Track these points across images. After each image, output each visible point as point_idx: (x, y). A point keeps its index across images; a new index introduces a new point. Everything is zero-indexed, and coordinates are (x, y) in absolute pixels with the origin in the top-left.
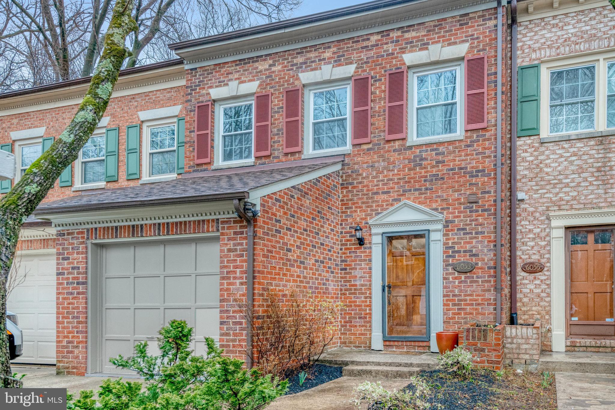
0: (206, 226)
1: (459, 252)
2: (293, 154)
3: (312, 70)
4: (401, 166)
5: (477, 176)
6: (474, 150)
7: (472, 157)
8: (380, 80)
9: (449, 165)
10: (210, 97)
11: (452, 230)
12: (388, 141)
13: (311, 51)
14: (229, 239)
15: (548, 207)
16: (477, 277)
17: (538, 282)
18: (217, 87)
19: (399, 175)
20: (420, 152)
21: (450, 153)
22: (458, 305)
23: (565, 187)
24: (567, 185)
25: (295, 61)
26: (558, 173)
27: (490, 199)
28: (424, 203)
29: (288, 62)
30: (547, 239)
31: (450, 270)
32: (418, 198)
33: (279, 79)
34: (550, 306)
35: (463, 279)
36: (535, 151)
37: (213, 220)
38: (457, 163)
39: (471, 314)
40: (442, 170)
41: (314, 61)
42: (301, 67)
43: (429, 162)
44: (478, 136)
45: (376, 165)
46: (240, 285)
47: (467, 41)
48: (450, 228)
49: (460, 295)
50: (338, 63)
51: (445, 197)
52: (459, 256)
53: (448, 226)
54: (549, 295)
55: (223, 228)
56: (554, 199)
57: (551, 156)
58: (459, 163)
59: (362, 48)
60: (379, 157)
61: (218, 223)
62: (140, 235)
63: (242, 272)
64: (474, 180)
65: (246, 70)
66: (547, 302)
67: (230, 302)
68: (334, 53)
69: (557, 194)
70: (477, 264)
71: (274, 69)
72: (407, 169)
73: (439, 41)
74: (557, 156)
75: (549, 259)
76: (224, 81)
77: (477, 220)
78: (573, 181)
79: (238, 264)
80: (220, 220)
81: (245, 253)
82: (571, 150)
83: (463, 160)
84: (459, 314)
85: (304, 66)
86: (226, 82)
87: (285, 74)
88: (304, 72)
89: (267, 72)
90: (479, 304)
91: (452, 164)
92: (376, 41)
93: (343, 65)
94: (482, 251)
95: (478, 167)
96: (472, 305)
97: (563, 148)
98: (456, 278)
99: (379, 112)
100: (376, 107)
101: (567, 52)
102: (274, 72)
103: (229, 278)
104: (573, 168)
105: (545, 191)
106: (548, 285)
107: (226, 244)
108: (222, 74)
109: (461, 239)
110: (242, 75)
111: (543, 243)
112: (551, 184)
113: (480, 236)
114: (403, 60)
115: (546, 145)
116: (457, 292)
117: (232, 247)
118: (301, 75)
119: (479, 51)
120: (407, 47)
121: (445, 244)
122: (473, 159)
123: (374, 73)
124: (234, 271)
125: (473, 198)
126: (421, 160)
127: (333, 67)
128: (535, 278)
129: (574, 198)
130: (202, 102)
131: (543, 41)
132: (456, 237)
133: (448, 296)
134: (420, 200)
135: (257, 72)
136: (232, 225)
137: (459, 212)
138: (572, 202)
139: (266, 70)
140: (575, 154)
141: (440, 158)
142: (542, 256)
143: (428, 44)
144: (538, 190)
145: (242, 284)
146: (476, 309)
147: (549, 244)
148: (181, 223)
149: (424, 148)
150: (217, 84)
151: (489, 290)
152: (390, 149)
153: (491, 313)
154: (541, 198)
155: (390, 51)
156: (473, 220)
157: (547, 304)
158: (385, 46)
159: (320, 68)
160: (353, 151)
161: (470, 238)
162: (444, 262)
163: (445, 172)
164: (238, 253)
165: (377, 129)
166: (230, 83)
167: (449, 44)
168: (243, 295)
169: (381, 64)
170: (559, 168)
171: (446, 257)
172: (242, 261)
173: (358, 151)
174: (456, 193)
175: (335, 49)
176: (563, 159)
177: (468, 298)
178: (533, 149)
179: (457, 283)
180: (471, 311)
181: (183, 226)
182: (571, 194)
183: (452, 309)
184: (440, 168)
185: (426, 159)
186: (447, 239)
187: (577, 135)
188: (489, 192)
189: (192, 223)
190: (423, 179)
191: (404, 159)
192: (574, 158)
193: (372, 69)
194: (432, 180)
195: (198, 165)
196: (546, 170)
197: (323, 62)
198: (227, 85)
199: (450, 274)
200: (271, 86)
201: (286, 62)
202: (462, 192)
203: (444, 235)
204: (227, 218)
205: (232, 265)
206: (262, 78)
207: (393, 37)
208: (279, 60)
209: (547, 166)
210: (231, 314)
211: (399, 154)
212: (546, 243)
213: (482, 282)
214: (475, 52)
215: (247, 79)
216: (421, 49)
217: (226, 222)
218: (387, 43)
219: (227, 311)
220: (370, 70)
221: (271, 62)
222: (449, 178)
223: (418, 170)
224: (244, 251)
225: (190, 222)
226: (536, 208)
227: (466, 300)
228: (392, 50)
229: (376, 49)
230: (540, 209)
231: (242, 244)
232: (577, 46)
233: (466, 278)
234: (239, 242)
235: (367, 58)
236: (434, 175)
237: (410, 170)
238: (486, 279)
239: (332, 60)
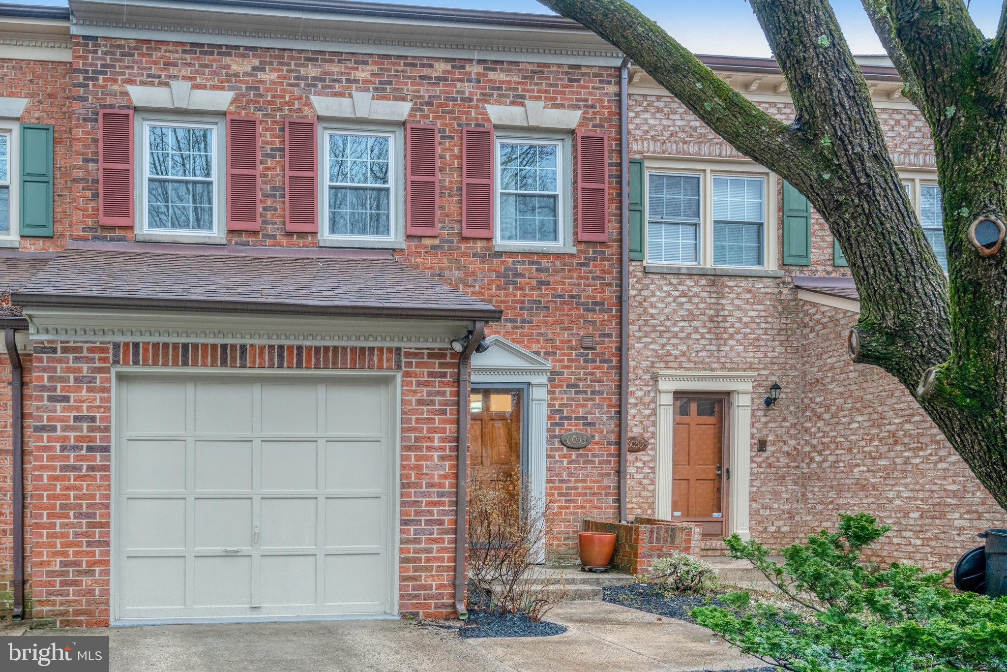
0: (375, 359)
1: (569, 418)
2: (302, 234)
3: (335, 95)
4: (486, 281)
5: (594, 310)
6: (591, 272)
7: (587, 282)
8: (452, 138)
9: (556, 290)
10: (130, 101)
11: (560, 386)
12: (466, 239)
13: (332, 61)
14: (419, 384)
15: (653, 363)
16: (594, 456)
17: (639, 464)
18: (143, 83)
19: (483, 294)
20: (514, 263)
21: (557, 271)
22: (567, 494)
23: (674, 337)
24: (675, 335)
25: (303, 71)
26: (664, 318)
27: (612, 345)
28: (521, 342)
29: (290, 71)
30: (652, 406)
31: (557, 445)
32: (511, 334)
33: (273, 97)
34: (653, 496)
35: (574, 457)
36: (637, 282)
37: (390, 350)
38: (567, 287)
39: (585, 508)
40: (546, 296)
41: (339, 81)
42: (315, 86)
43: (527, 280)
44: (594, 252)
45: (447, 273)
46: (439, 460)
47: (578, 107)
48: (556, 382)
49: (570, 481)
50: (380, 93)
51: (550, 336)
52: (569, 425)
53: (554, 380)
54: (653, 482)
55: (409, 365)
56: (660, 352)
57: (658, 293)
58: (570, 288)
59: (421, 77)
60: (450, 261)
61: (400, 355)
62: (238, 365)
63: (442, 439)
64: (590, 316)
65: (206, 66)
66: (650, 492)
67: (421, 488)
68: (373, 75)
69: (664, 346)
70: (593, 437)
71: (261, 76)
72: (494, 286)
73: (540, 97)
74: (664, 294)
75: (654, 433)
76: (159, 77)
77: (593, 374)
78: (682, 331)
79: (437, 425)
80: (403, 350)
81: (448, 408)
82: (681, 288)
83: (574, 285)
84: (568, 508)
85: (320, 85)
86: (163, 79)
87: (283, 90)
88: (319, 95)
89: (250, 79)
90: (594, 494)
91: (559, 287)
92: (444, 72)
93: (389, 99)
94: (600, 419)
95: (595, 297)
96: (585, 494)
97: (671, 284)
98: (564, 456)
99: (451, 189)
100: (445, 181)
101: (674, 152)
102: (261, 82)
103: (419, 448)
104: (682, 312)
105: (649, 340)
106: (651, 468)
107: (415, 392)
108: (155, 63)
109: (572, 399)
110: (197, 72)
111: (647, 412)
112: (657, 331)
113: (597, 397)
114: (486, 113)
115: (651, 276)
116: (565, 477)
117: (425, 398)
118: (314, 99)
119: (595, 126)
120: (492, 95)
121: (549, 405)
122: (588, 285)
123: (442, 124)
124: (429, 438)
125: (588, 342)
126: (516, 275)
127: (373, 98)
128: (636, 459)
129: (683, 354)
130: (112, 106)
131: (645, 128)
132: (565, 396)
133: (553, 481)
134: (514, 336)
135: (228, 75)
136: (425, 360)
137: (569, 361)
138: (681, 359)
139: (246, 74)
140: (684, 294)
141: (543, 277)
142: (645, 429)
143: (524, 97)
144: (640, 338)
145: (442, 458)
146: (591, 501)
147: (654, 413)
148: (326, 349)
149: (520, 258)
150: (145, 79)
151: (609, 475)
152: (468, 251)
153: (610, 506)
154: (645, 348)
155: (467, 95)
156: (588, 374)
157: (650, 495)
158: (459, 84)
159: (350, 96)
160: (409, 246)
161: (585, 400)
162: (548, 432)
163: (550, 299)
164: (437, 407)
165: (447, 216)
166: (173, 83)
167: (554, 106)
168: (445, 477)
169: (452, 112)
170: (666, 311)
171: (552, 424)
172: (442, 421)
173: (416, 247)
174: (566, 332)
175: (375, 68)
176: (670, 299)
177: (580, 485)
178: (635, 280)
179: (565, 464)
180: (584, 504)
181: (330, 354)
182: (680, 348)
183: (558, 501)
184: (543, 292)
185: (523, 276)
186: (553, 399)
187: (688, 269)
188: (609, 336)
189: (349, 350)
190: (518, 305)
191: (490, 270)
192: (683, 300)
193: (439, 118)
194: (531, 309)
195: (105, 228)
196: (651, 311)
197: (354, 86)
198: (167, 85)
199: (557, 450)
200: (258, 106)
201: (285, 68)
202: (574, 331)
203: (550, 392)
204: (416, 349)
205: (425, 426)
206: (239, 88)
207: (470, 73)
208: (271, 63)
209: (652, 305)
210: (424, 508)
211: (482, 262)
212: (650, 411)
213: (600, 462)
214: (590, 127)
215: (208, 84)
216: (513, 103)
217: (415, 355)
218: (461, 80)
219: (416, 502)
220: (434, 118)
221: (256, 62)
222: (556, 309)
223: (511, 290)
224: (447, 405)
225: (344, 349)
226: (639, 363)
227: (576, 488)
228: (470, 93)
229: (444, 85)
230: (644, 364)
231: (443, 394)
232: (686, 146)
233: (577, 456)
234: (438, 389)
235: (430, 97)
236: (535, 302)
237: (498, 288)
238: (605, 458)
239: (371, 86)
